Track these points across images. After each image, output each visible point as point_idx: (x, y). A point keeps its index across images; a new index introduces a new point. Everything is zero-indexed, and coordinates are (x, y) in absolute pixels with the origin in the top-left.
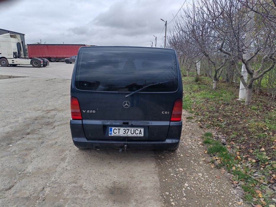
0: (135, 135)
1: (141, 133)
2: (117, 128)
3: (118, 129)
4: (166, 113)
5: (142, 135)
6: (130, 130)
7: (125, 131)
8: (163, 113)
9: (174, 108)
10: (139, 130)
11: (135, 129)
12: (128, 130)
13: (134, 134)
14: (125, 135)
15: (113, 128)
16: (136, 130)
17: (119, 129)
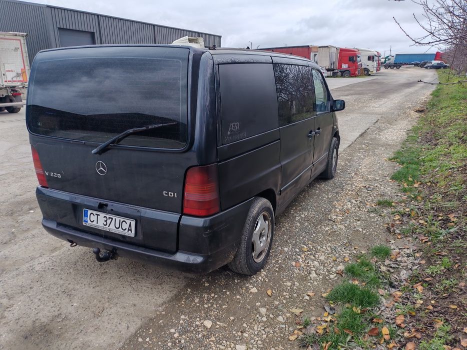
0: (120, 231)
1: (131, 230)
2: (95, 212)
3: (96, 214)
4: (171, 194)
5: (132, 234)
6: (114, 220)
7: (106, 221)
8: (165, 193)
9: (186, 185)
10: (128, 222)
11: (122, 220)
12: (111, 219)
13: (120, 229)
14: (107, 228)
15: (90, 212)
16: (124, 223)
17: (98, 215)
